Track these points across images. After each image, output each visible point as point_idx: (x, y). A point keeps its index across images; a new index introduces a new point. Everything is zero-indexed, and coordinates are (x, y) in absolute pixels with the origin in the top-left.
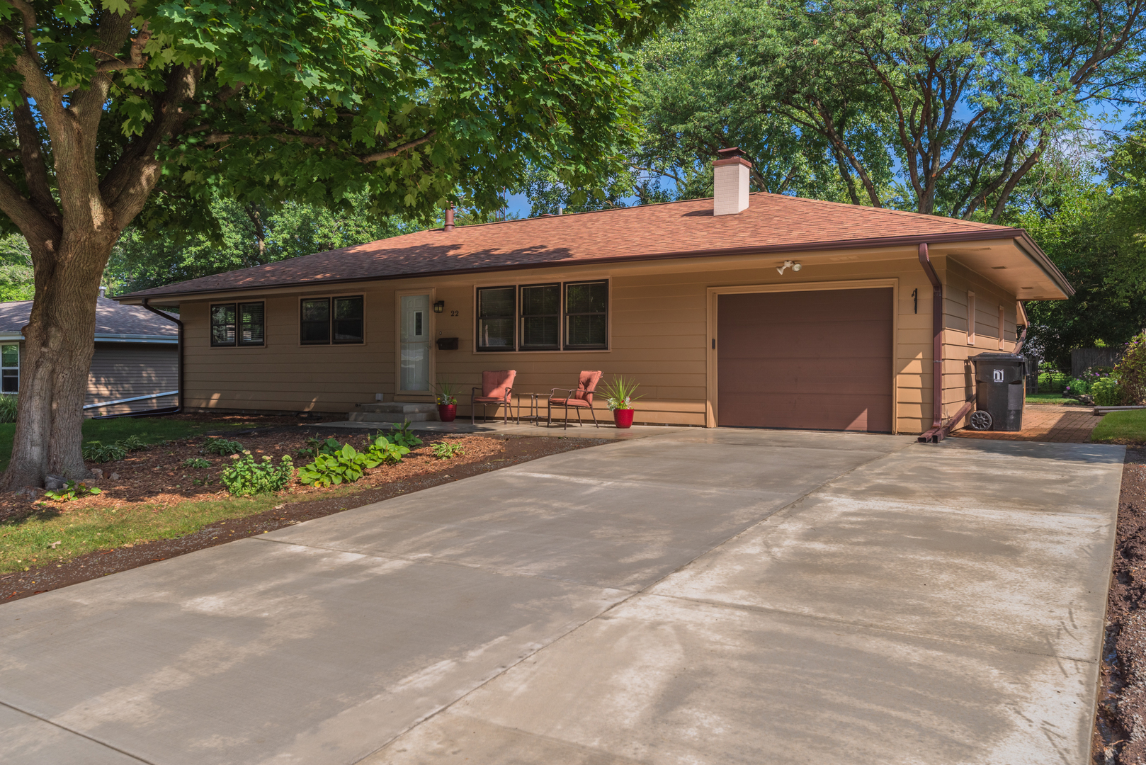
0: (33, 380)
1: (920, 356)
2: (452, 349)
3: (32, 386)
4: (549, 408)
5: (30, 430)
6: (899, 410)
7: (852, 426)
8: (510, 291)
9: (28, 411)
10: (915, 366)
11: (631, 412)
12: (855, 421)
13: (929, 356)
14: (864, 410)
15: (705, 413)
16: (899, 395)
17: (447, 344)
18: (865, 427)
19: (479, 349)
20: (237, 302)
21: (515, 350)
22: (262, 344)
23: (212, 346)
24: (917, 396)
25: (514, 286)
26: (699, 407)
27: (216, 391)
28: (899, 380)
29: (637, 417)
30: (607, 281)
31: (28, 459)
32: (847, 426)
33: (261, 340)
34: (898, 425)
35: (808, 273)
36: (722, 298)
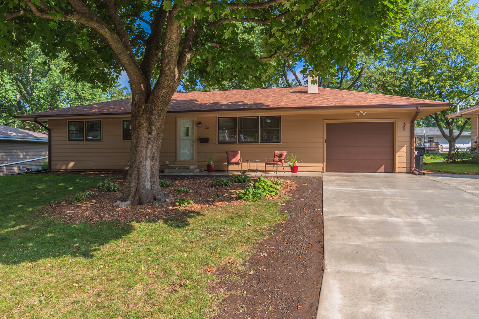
0: (146, 150)
1: (406, 146)
2: (205, 142)
3: (146, 153)
4: (265, 166)
5: (146, 174)
6: (398, 165)
7: (379, 171)
8: (235, 120)
9: (145, 165)
10: (404, 149)
11: (297, 167)
12: (380, 169)
13: (409, 145)
14: (383, 165)
15: (323, 167)
16: (398, 159)
17: (203, 140)
18: (383, 171)
19: (219, 142)
20: (85, 120)
21: (237, 143)
22: (100, 140)
23: (69, 140)
24: (405, 160)
25: (237, 117)
26: (321, 165)
27: (72, 161)
28: (398, 154)
29: (299, 169)
30: (280, 116)
31: (146, 189)
32: (377, 171)
33: (100, 138)
34: (398, 170)
35: (369, 116)
36: (328, 124)
